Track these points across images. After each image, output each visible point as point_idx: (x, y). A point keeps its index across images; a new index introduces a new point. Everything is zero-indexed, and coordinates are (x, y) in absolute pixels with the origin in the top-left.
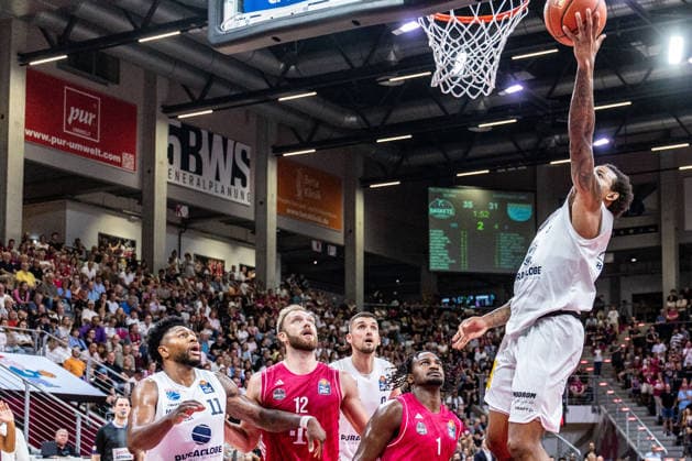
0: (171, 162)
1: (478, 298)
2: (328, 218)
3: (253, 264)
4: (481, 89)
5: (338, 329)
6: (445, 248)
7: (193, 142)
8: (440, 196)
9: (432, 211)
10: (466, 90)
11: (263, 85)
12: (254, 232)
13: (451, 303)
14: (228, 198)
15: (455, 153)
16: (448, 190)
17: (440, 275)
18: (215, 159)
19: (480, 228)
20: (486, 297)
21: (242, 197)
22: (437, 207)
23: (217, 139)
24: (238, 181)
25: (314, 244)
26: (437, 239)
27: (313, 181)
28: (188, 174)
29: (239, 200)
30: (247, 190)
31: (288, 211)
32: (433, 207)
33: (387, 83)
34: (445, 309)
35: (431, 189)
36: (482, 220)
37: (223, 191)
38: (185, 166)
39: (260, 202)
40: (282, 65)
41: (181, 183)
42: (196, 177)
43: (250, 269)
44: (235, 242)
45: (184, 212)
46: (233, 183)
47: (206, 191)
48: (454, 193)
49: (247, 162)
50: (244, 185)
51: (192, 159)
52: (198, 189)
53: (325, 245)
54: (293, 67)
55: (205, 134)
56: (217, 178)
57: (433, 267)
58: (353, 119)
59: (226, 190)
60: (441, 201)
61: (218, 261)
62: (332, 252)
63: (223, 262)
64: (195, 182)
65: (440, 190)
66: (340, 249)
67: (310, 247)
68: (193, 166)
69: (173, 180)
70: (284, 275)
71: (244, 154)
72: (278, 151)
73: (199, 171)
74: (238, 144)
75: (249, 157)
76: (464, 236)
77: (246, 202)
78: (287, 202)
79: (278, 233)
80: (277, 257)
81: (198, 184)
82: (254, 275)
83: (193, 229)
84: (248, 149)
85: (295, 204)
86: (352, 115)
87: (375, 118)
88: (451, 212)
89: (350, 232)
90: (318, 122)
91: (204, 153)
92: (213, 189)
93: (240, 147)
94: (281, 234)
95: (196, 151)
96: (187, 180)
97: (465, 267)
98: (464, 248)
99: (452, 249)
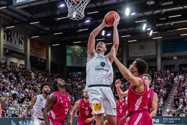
0: (4, 39)
1: (78, 73)
2: (42, 53)
3: (24, 64)
4: (80, 18)
5: (44, 80)
6: (70, 61)
7: (9, 34)
8: (69, 48)
9: (67, 51)
10: (76, 18)
11: (27, 20)
12: (24, 56)
13: (72, 74)
14: (18, 48)
15: (73, 37)
16: (71, 46)
17: (69, 67)
18: (15, 38)
19: (79, 56)
20: (80, 73)
21: (21, 47)
22: (68, 50)
23: (16, 34)
24: (20, 44)
25: (39, 59)
26: (68, 59)
27: (38, 44)
28: (8, 42)
29: (21, 48)
30: (22, 46)
31: (33, 51)
32: (67, 50)
33: (56, 20)
34: (70, 76)
35: (67, 46)
36: (79, 54)
37: (17, 46)
38: (8, 40)
39: (26, 49)
40: (31, 15)
41: (7, 44)
42: (10, 43)
43: (23, 65)
44: (20, 59)
45: (8, 51)
46: (19, 44)
47: (13, 46)
48: (73, 47)
49: (23, 39)
50: (22, 45)
51: (9, 38)
52: (11, 45)
53: (41, 59)
54: (34, 16)
55: (12, 32)
56: (16, 43)
57: (67, 65)
58: (48, 29)
59: (18, 46)
60: (69, 49)
61: (15, 63)
62: (43, 61)
63: (17, 63)
64: (10, 44)
65: (69, 46)
66: (45, 61)
67: (38, 60)
68: (10, 40)
69: (5, 43)
70: (31, 67)
71: (22, 37)
72: (30, 36)
73: (11, 41)
74: (20, 35)
75: (23, 38)
76: (75, 57)
77: (22, 49)
78: (32, 49)
79: (30, 57)
80: (30, 62)
81: (11, 44)
82: (24, 67)
83: (10, 55)
84: (23, 36)
85: (34, 49)
86: (48, 27)
87: (53, 28)
88: (72, 52)
89: (47, 56)
90: (40, 29)
91: (12, 37)
92: (14, 46)
93: (21, 35)
94: (31, 57)
95: (10, 36)
96: (8, 44)
97: (75, 65)
98: (75, 60)
99: (72, 61)
